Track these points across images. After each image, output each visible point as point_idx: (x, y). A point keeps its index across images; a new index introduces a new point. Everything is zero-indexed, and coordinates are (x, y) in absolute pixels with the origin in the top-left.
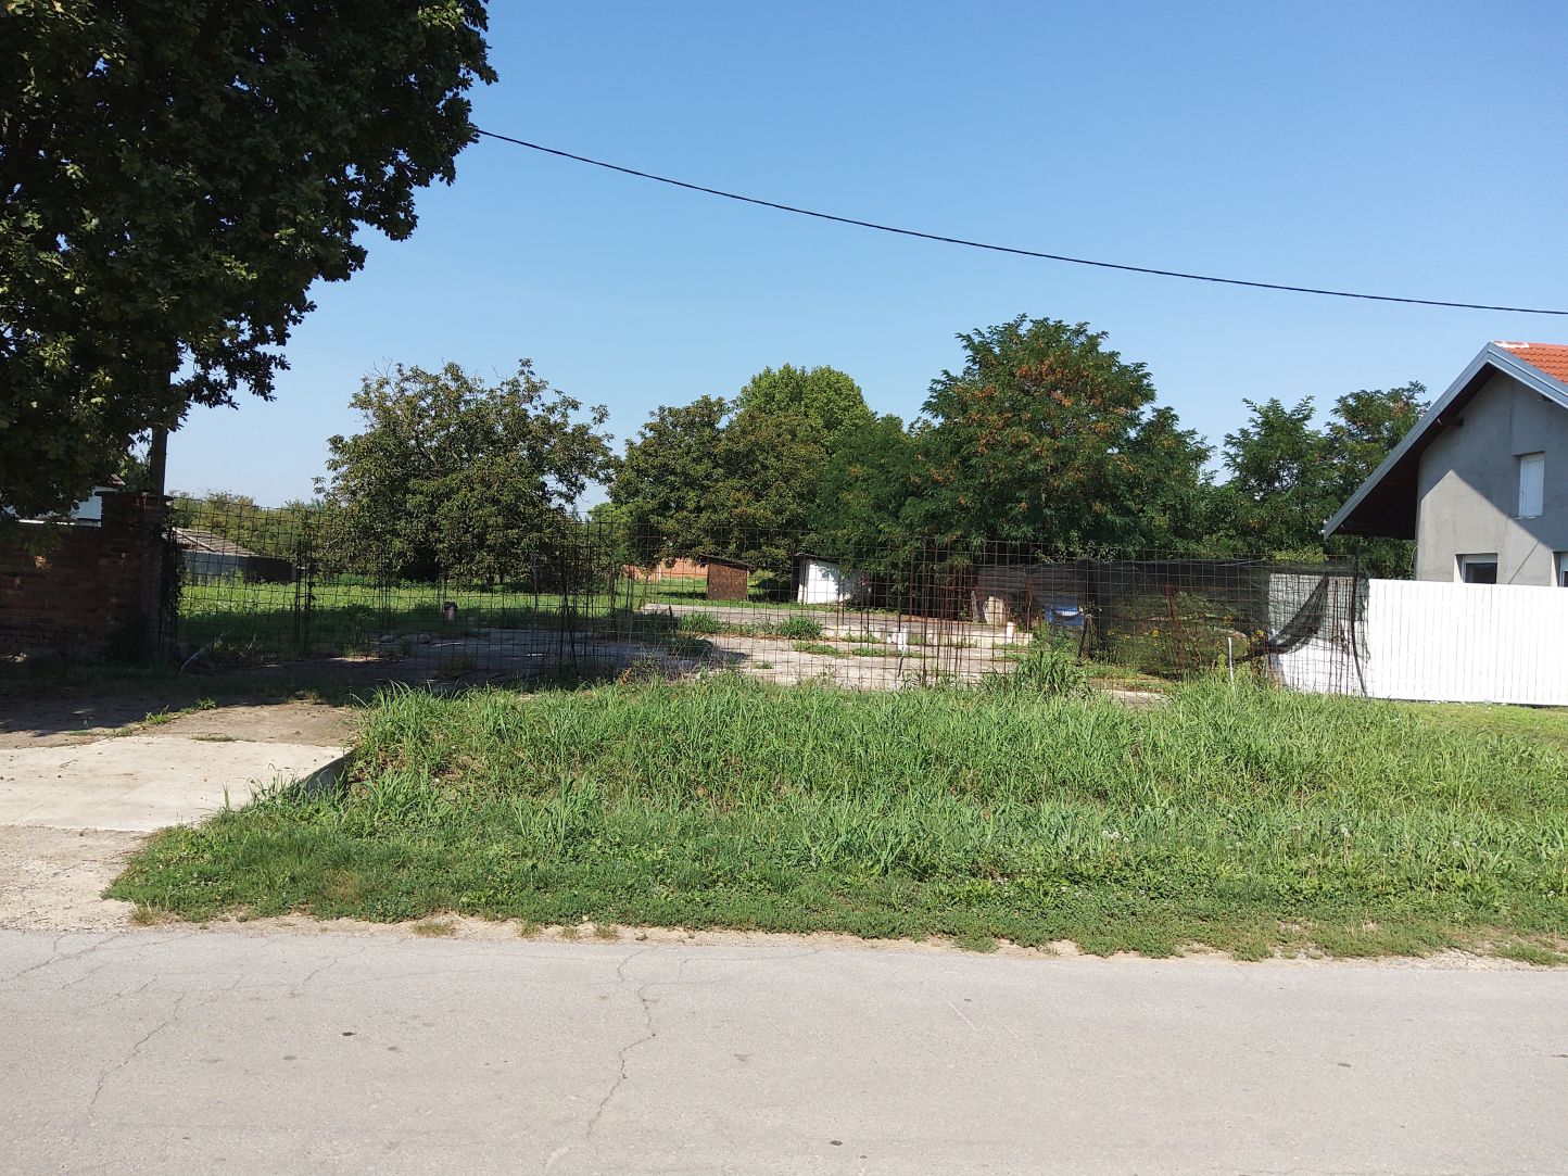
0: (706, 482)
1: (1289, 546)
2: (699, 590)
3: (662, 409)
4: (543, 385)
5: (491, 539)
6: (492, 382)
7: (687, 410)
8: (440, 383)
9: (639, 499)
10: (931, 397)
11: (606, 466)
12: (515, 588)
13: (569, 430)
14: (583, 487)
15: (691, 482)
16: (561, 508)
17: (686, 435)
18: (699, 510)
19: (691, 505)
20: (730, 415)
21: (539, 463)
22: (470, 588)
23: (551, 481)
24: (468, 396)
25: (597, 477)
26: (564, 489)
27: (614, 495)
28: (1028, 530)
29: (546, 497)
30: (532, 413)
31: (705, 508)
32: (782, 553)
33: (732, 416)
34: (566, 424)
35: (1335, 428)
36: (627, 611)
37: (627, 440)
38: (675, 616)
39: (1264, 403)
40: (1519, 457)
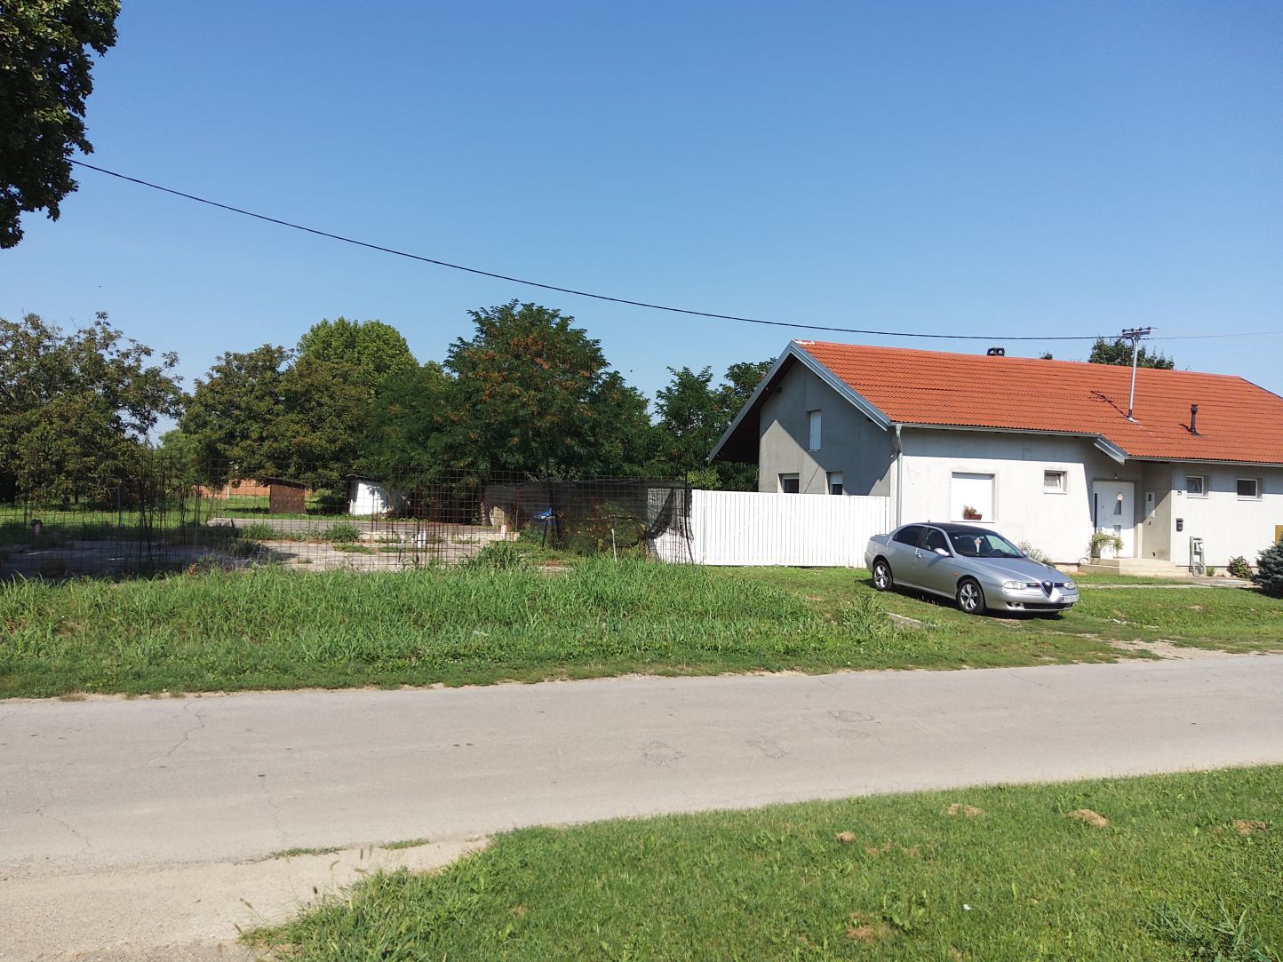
0: (268, 416)
1: (696, 469)
2: (262, 506)
3: (228, 354)
4: (119, 334)
5: (70, 466)
6: (69, 332)
7: (251, 356)
8: (20, 331)
9: (208, 431)
10: (450, 356)
11: (177, 403)
12: (92, 507)
13: (142, 372)
14: (155, 420)
15: (254, 416)
16: (134, 438)
17: (249, 377)
18: (261, 439)
19: (255, 435)
20: (289, 361)
21: (113, 400)
22: (47, 507)
23: (125, 415)
24: (47, 342)
25: (168, 412)
26: (138, 422)
27: (185, 428)
28: (519, 458)
29: (120, 428)
30: (107, 358)
31: (267, 437)
32: (335, 475)
33: (291, 362)
34: (139, 367)
35: (726, 388)
36: (195, 523)
37: (196, 380)
38: (237, 527)
39: (681, 370)
40: (809, 413)
